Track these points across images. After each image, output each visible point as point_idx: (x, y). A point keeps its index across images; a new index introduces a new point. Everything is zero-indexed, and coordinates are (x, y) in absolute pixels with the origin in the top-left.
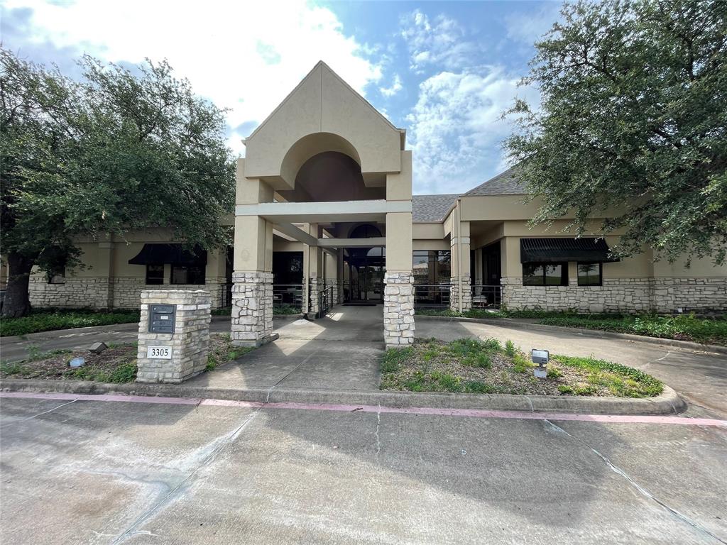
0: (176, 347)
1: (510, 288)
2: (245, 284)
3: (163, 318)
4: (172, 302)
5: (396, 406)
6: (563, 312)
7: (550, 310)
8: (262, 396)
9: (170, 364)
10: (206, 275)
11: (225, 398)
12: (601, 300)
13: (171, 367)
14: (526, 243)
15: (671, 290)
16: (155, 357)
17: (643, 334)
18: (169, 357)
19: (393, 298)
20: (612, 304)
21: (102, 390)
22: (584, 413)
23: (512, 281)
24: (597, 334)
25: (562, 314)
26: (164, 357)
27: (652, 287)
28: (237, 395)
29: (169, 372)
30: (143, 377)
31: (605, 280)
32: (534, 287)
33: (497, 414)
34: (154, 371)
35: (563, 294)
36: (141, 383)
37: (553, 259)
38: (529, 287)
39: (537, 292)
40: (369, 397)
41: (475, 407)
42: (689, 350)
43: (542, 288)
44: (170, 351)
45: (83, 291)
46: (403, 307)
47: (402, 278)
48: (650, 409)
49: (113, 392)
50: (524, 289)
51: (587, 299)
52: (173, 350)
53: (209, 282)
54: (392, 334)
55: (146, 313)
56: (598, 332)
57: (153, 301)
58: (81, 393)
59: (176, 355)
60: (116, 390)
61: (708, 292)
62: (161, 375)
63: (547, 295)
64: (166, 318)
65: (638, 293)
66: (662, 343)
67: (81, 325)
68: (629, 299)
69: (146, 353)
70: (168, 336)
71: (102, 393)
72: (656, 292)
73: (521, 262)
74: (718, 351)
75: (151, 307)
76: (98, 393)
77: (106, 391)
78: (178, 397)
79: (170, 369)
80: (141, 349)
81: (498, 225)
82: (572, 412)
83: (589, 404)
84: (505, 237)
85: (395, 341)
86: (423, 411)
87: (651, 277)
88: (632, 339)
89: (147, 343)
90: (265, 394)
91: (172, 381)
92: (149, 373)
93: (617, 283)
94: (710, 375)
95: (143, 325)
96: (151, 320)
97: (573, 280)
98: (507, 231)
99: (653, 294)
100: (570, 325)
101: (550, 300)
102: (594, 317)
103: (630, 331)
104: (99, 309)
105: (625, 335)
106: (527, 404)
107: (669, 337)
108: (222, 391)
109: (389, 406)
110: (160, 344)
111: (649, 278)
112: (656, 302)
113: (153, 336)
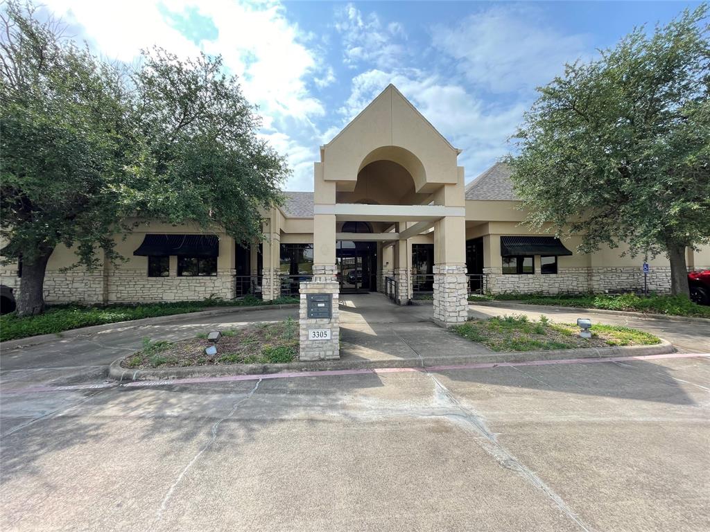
0: (334, 330)
1: (493, 276)
2: (324, 276)
3: (319, 305)
4: (328, 292)
5: (516, 361)
6: (531, 295)
7: (522, 293)
8: (417, 363)
9: (329, 344)
10: (218, 267)
11: (388, 367)
12: (557, 285)
13: (331, 346)
14: (505, 240)
15: (602, 277)
16: (316, 338)
17: (602, 308)
18: (328, 338)
19: (452, 286)
20: (564, 288)
21: (275, 370)
22: (629, 356)
23: (494, 270)
24: (570, 310)
25: (531, 296)
26: (323, 338)
27: (590, 274)
28: (397, 364)
29: (330, 350)
30: (306, 356)
31: (560, 269)
32: (511, 275)
33: (582, 360)
34: (314, 351)
35: (531, 281)
36: (305, 361)
37: (528, 253)
38: (507, 275)
39: (513, 279)
40: (496, 357)
41: (566, 358)
42: (636, 318)
43: (516, 276)
44: (328, 333)
45: (68, 284)
46: (460, 292)
47: (458, 269)
48: (663, 350)
49: (285, 370)
50: (503, 277)
51: (547, 284)
52: (332, 332)
53: (222, 274)
54: (451, 314)
55: (306, 301)
56: (571, 308)
57: (311, 291)
58: (254, 374)
59: (335, 336)
60: (288, 368)
61: (624, 277)
62: (322, 353)
63: (520, 282)
64: (323, 305)
65: (581, 279)
66: (617, 314)
67: (114, 320)
68: (575, 283)
69: (307, 336)
70: (326, 320)
71: (276, 372)
72: (593, 278)
73: (502, 255)
74: (653, 317)
75: (309, 296)
76: (272, 373)
77: (279, 370)
78: (347, 369)
79: (330, 348)
80: (302, 332)
81: (483, 225)
82: (622, 356)
83: (630, 350)
84: (489, 235)
85: (454, 320)
86: (536, 363)
87: (589, 268)
88: (595, 312)
89: (309, 327)
90: (420, 361)
91: (334, 357)
92: (311, 353)
93: (567, 271)
94: (666, 331)
95: (303, 311)
96: (309, 308)
97: (538, 269)
98: (492, 230)
99: (591, 280)
100: (548, 304)
101: (522, 285)
102: (553, 298)
103: (592, 306)
104: (93, 303)
105: (589, 309)
106: (597, 353)
107: (620, 310)
108: (384, 362)
109: (512, 362)
110: (319, 327)
111: (588, 267)
112: (593, 286)
113: (313, 321)
